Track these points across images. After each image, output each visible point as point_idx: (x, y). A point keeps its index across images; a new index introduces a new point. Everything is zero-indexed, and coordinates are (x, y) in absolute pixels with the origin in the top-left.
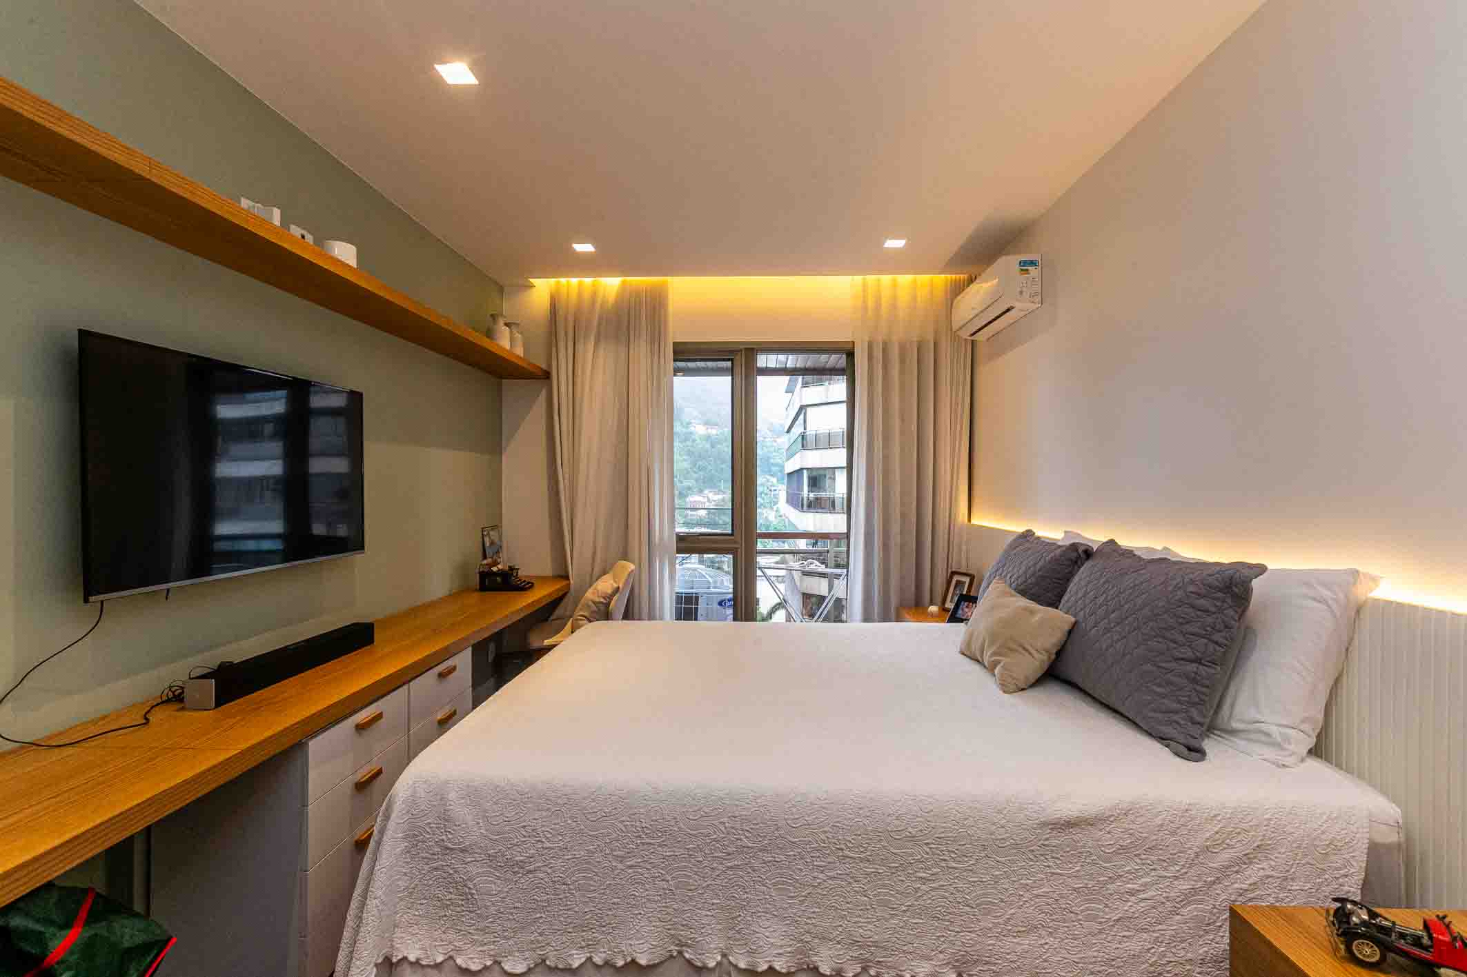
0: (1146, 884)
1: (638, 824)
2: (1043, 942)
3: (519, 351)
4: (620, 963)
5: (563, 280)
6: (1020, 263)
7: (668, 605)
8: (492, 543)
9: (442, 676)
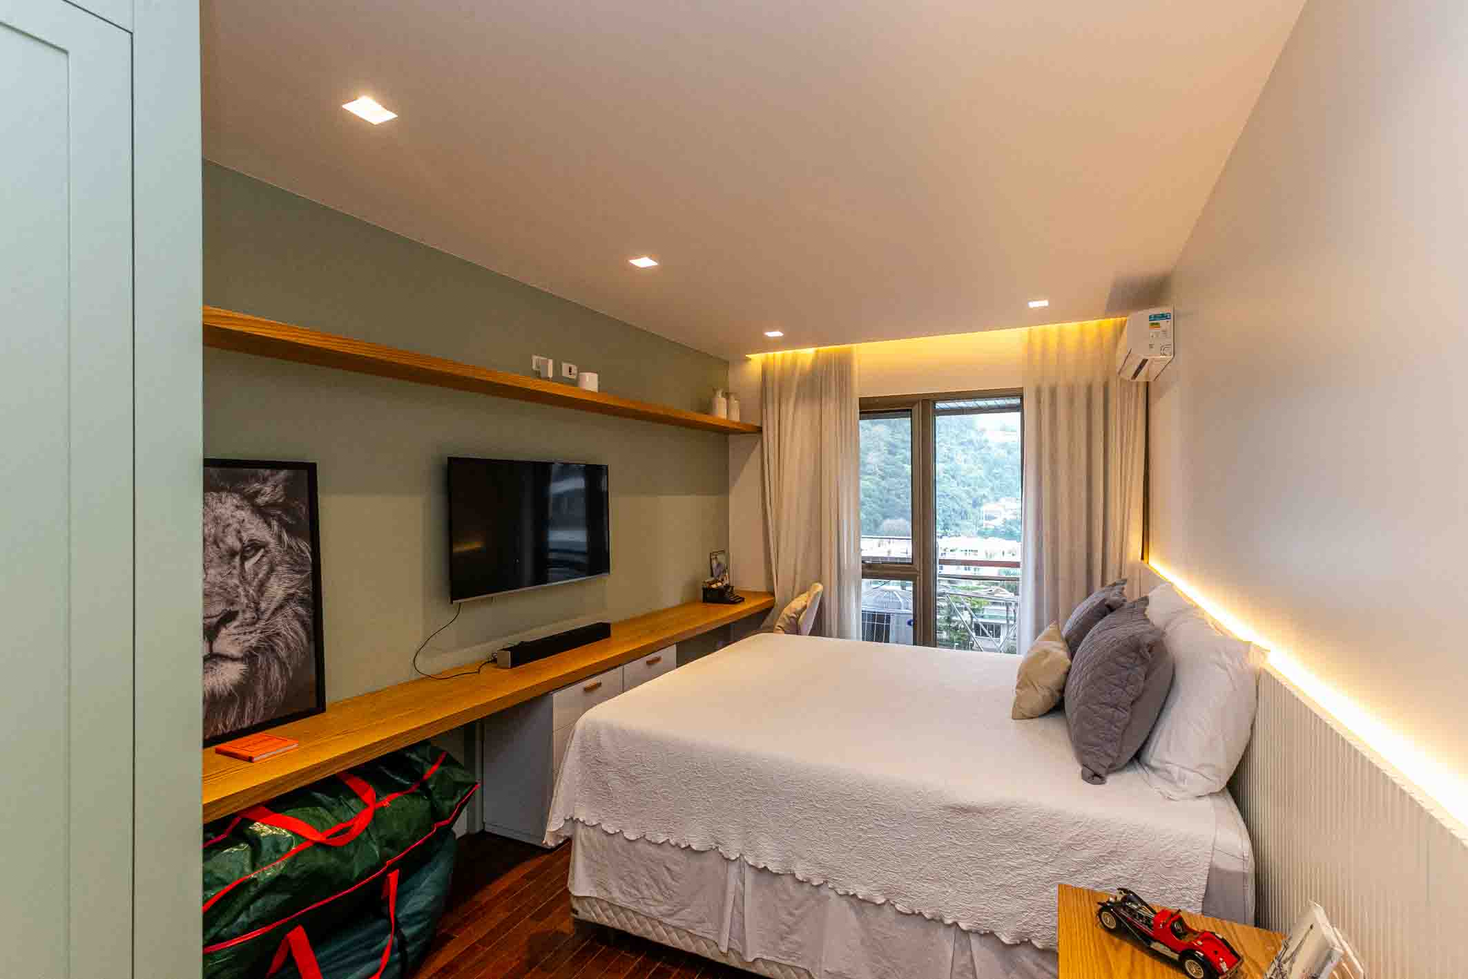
0: (1021, 864)
1: (695, 764)
2: (945, 890)
3: (736, 417)
4: (683, 846)
5: (770, 354)
6: (1150, 317)
7: (855, 624)
8: (719, 565)
9: (649, 663)
